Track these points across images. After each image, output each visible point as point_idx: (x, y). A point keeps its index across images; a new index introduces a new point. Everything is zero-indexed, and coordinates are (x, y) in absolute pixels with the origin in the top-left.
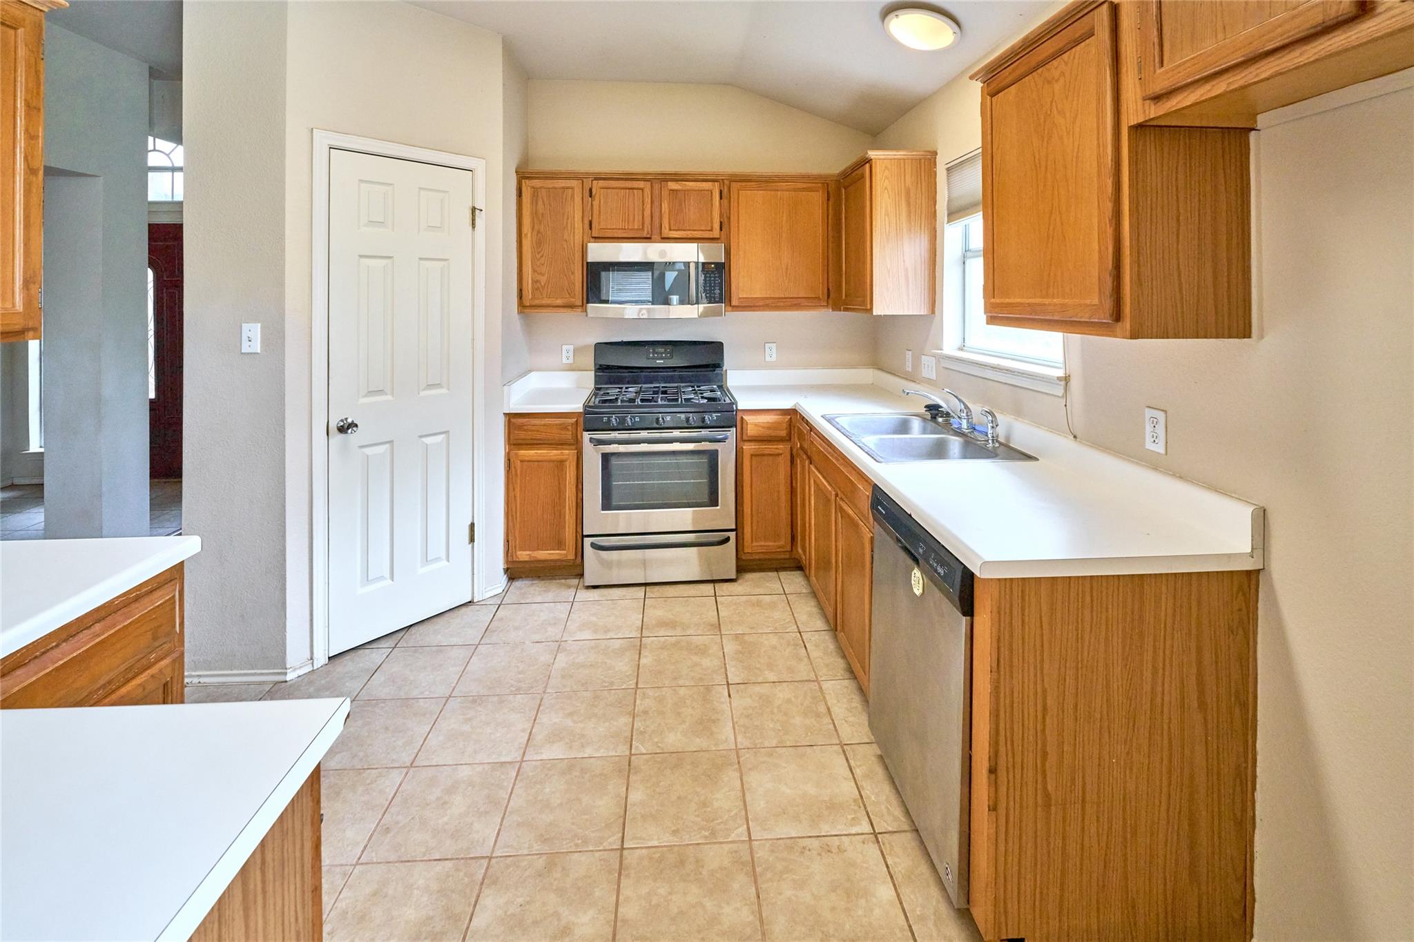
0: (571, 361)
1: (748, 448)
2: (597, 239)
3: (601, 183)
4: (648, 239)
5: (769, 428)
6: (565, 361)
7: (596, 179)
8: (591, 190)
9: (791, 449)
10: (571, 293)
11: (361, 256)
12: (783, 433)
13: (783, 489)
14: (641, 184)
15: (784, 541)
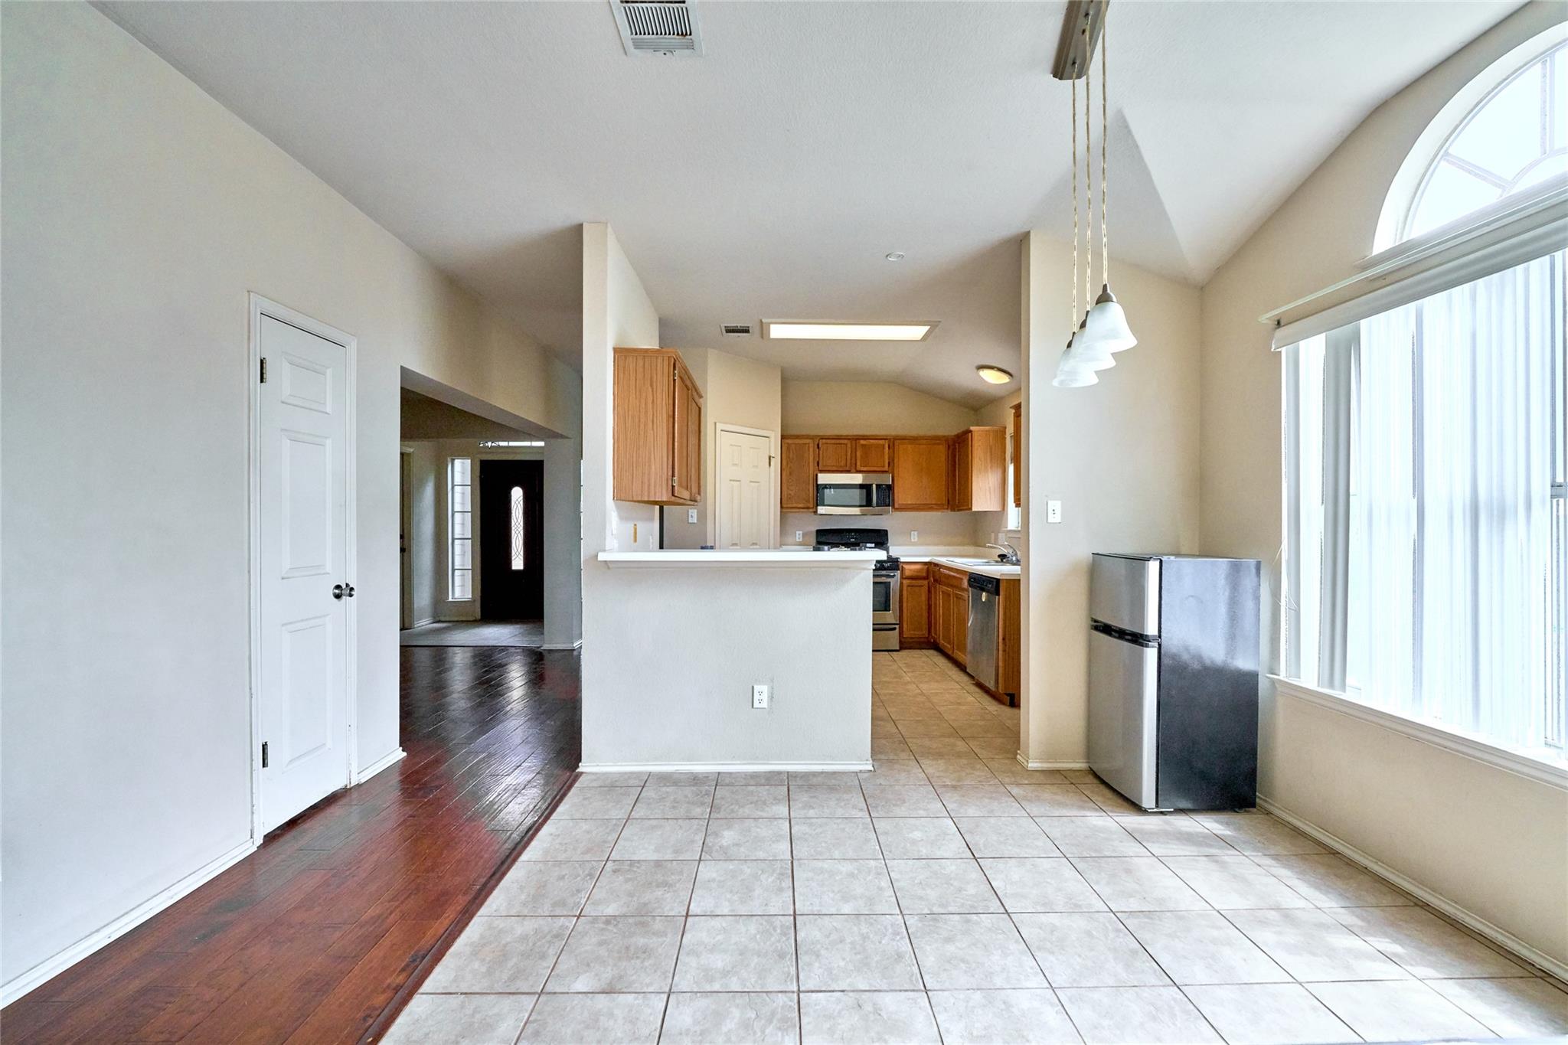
0: (801, 540)
1: (905, 582)
2: (822, 471)
3: (824, 441)
4: (848, 471)
5: (917, 572)
6: (798, 540)
7: (822, 439)
8: (818, 445)
9: (929, 583)
10: (808, 501)
11: (731, 480)
12: (924, 574)
13: (924, 607)
14: (846, 441)
15: (925, 632)
